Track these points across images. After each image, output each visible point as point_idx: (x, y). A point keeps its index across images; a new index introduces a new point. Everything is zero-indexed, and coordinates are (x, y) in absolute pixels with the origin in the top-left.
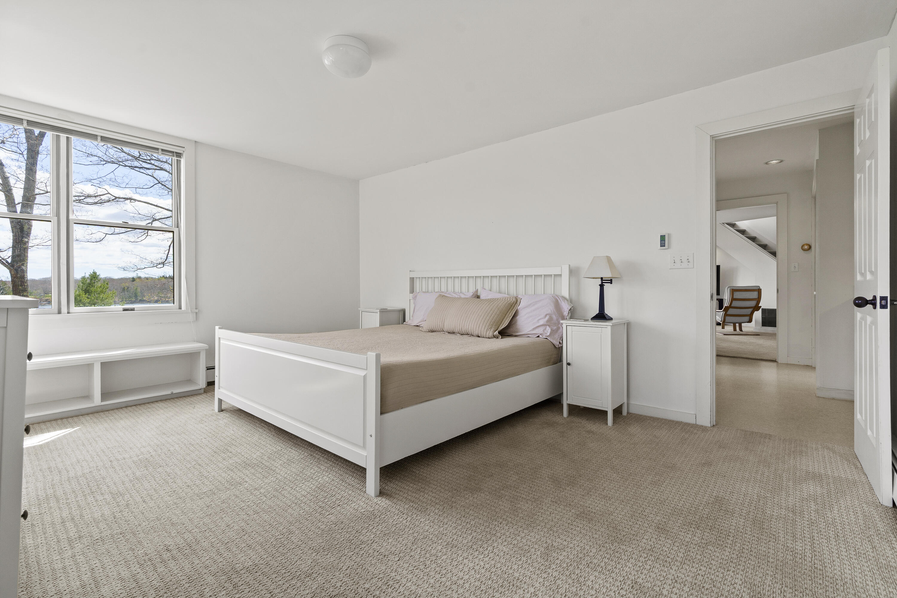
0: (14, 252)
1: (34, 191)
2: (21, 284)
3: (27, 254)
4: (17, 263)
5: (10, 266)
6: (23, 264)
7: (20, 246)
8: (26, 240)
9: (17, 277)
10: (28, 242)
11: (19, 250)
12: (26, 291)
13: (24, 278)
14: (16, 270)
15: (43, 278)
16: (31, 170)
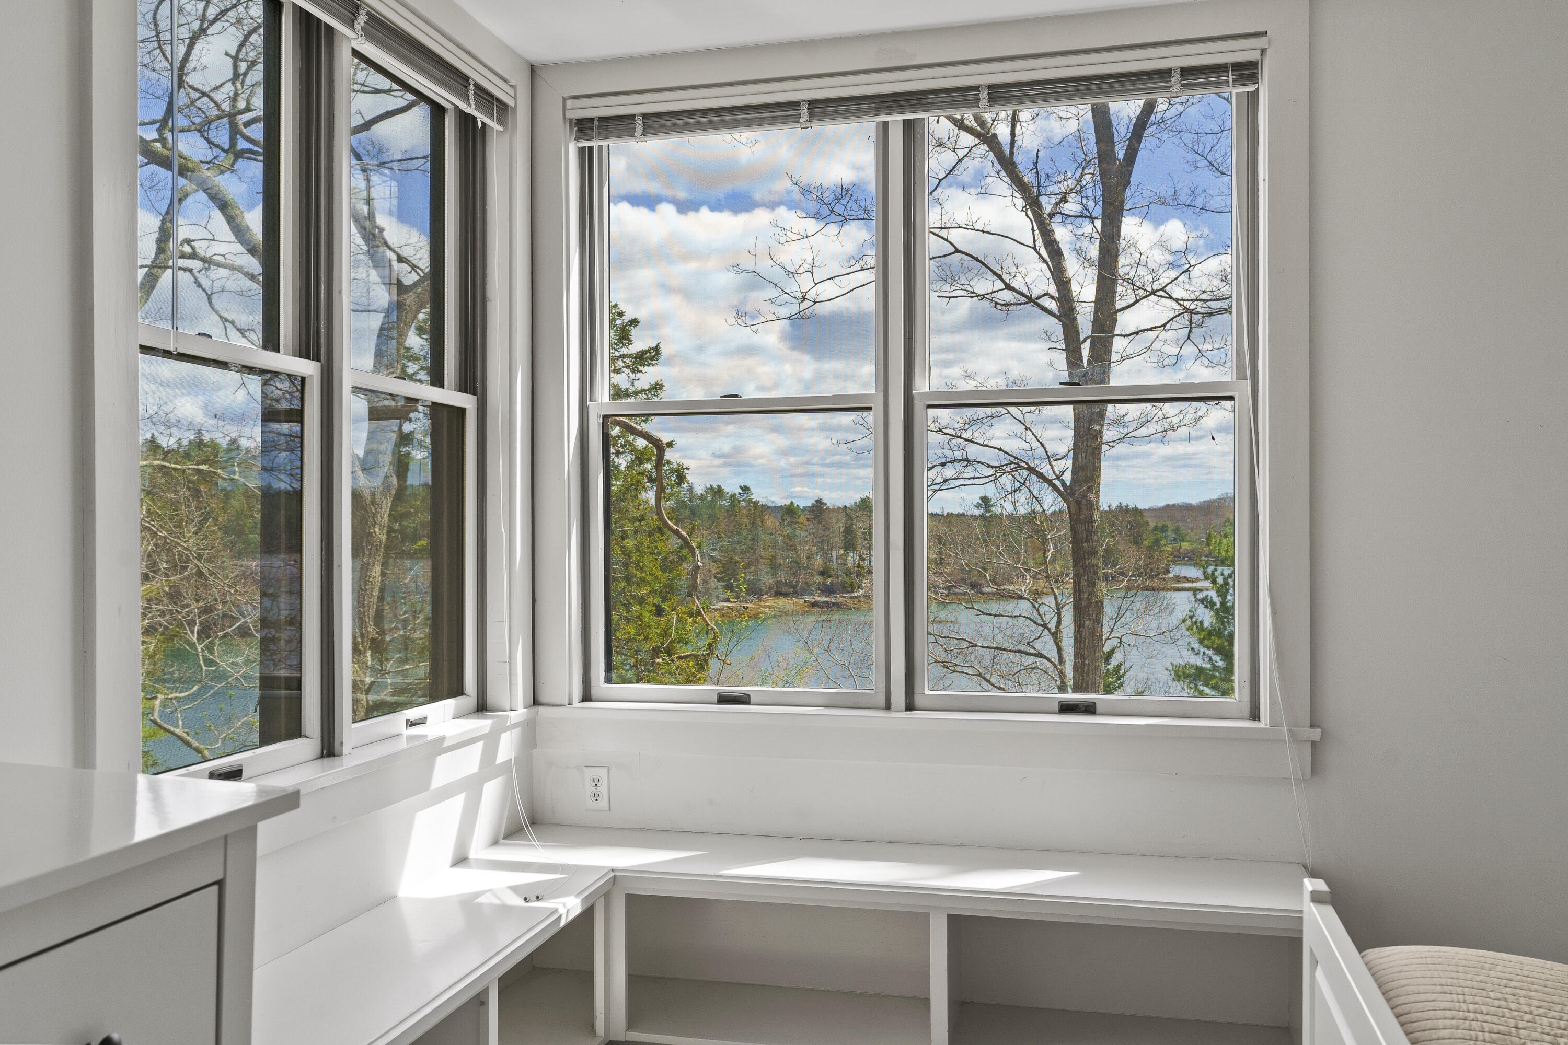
0: (1075, 460)
1: (1114, 304)
2: (1087, 536)
3: (1100, 463)
4: (1080, 485)
5: (1066, 493)
6: (1090, 489)
7: (1085, 444)
8: (1097, 427)
9: (1080, 520)
10: (1100, 432)
11: (1084, 455)
12: (1094, 554)
13: (1092, 523)
14: (1078, 503)
15: (1204, 502)
16: (1109, 251)
